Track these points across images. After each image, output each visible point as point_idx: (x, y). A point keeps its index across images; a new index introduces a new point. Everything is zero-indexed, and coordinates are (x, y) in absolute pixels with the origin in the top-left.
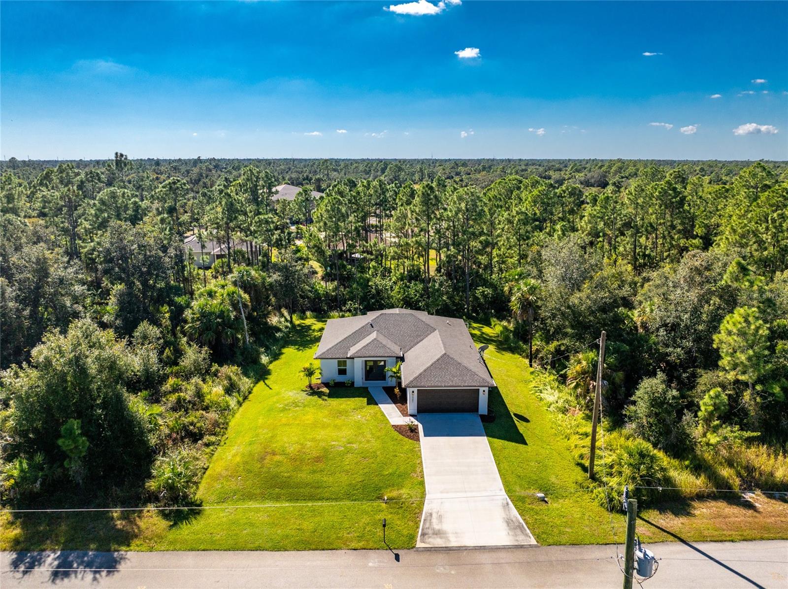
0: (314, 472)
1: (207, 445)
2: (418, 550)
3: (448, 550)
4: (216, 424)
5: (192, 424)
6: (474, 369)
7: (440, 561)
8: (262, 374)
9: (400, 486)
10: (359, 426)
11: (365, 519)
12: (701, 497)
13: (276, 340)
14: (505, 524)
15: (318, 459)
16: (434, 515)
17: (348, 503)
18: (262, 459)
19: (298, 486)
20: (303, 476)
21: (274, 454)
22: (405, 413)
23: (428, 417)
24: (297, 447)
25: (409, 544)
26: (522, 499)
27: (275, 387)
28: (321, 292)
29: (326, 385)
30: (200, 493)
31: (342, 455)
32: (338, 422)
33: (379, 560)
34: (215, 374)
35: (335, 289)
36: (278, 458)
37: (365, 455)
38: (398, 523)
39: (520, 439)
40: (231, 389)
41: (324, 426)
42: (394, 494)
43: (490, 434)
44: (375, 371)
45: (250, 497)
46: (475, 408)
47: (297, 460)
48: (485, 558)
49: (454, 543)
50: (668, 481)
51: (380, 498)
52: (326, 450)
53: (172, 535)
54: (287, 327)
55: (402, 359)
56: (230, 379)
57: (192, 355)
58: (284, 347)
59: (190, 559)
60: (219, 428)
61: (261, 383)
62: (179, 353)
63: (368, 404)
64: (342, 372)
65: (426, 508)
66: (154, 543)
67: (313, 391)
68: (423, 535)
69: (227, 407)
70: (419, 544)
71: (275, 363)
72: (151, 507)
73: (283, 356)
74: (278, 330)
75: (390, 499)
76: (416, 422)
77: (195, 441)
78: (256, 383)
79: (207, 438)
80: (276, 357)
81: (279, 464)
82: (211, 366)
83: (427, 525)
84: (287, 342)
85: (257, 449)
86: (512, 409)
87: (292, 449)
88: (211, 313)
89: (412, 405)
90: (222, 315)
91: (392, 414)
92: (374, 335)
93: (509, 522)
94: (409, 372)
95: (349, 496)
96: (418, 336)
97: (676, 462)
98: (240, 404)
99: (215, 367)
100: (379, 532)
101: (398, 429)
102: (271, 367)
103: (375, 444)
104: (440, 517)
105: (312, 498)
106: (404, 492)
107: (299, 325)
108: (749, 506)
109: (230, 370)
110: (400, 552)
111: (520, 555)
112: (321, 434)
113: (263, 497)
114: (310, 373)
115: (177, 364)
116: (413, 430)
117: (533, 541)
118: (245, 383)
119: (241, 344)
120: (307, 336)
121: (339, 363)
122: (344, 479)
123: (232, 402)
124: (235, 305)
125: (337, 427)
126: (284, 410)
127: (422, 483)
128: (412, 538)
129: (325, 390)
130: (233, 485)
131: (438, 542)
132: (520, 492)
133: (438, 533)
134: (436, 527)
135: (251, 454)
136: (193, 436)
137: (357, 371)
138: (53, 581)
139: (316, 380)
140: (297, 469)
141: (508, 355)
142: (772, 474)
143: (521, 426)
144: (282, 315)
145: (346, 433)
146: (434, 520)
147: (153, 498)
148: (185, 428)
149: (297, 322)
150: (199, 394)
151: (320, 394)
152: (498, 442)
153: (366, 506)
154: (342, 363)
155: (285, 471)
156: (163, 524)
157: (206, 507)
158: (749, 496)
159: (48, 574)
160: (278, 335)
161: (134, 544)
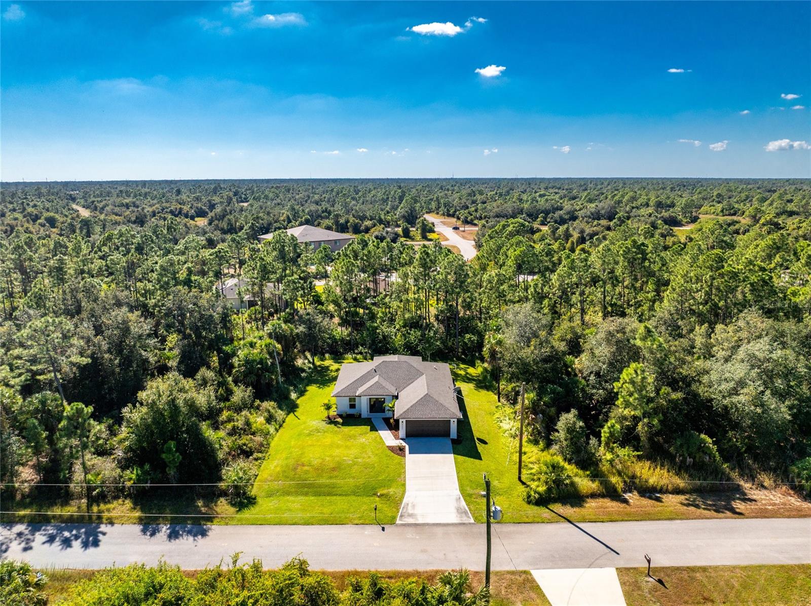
0: (331, 478)
1: (256, 459)
2: (397, 525)
3: (416, 525)
4: (261, 445)
5: (245, 445)
6: (447, 405)
7: (410, 533)
8: (292, 407)
9: (389, 487)
10: (363, 447)
11: (364, 507)
12: (593, 496)
13: (302, 379)
14: (456, 511)
15: (334, 469)
16: (410, 505)
17: (354, 498)
18: (295, 469)
19: (320, 486)
20: (323, 481)
21: (303, 465)
22: (397, 437)
23: (413, 440)
24: (320, 461)
25: (392, 522)
26: (470, 496)
27: (302, 418)
28: (338, 337)
29: (340, 416)
30: (253, 492)
31: (350, 466)
32: (348, 443)
33: (373, 531)
34: (258, 408)
35: (349, 335)
36: (306, 468)
37: (366, 466)
38: (386, 509)
39: (478, 456)
40: (270, 419)
41: (338, 447)
42: (385, 492)
43: (456, 452)
44: (377, 405)
45: (288, 493)
46: (447, 434)
47: (320, 470)
48: (439, 530)
49: (420, 521)
50: (573, 484)
51: (375, 494)
52: (339, 463)
53: (238, 516)
54: (310, 368)
55: (397, 397)
56: (269, 412)
57: (240, 394)
58: (308, 385)
59: (252, 529)
60: (263, 448)
61: (292, 414)
62: (230, 392)
63: (371, 431)
64: (352, 406)
65: (405, 501)
66: (227, 521)
67: (331, 421)
68: (401, 516)
69: (268, 433)
70: (398, 522)
71: (301, 398)
72: (222, 499)
73: (307, 393)
74: (303, 371)
75: (382, 495)
76: (404, 444)
77: (248, 457)
78: (288, 414)
79: (255, 455)
80: (302, 393)
81: (307, 472)
82: (254, 401)
83: (405, 510)
84: (310, 381)
85: (291, 462)
86: (476, 434)
87: (316, 462)
88: (254, 361)
89: (402, 432)
90: (261, 362)
91: (388, 438)
92: (376, 379)
93: (458, 509)
94: (400, 408)
95: (354, 493)
96: (410, 379)
97: (580, 472)
98: (277, 430)
99: (257, 402)
100: (373, 515)
101: (391, 449)
102: (298, 402)
103: (374, 459)
104: (414, 506)
105: (329, 494)
106: (391, 491)
107: (319, 366)
108: (625, 501)
109: (268, 405)
110: (385, 526)
111: (462, 528)
112: (336, 452)
113: (297, 494)
114: (328, 407)
115: (228, 400)
116: (401, 449)
117: (472, 521)
118: (280, 414)
119: (274, 383)
120: (327, 375)
121: (350, 400)
122: (351, 481)
123: (272, 430)
124: (271, 354)
125: (348, 447)
126: (309, 435)
127: (404, 485)
128: (394, 518)
129: (340, 420)
130: (275, 485)
131: (410, 521)
132: (469, 490)
133: (411, 515)
134: (410, 511)
135: (287, 465)
136: (247, 454)
137: (363, 406)
138: (170, 541)
139: (333, 412)
140: (319, 476)
141: (484, 392)
142: (646, 481)
143: (480, 447)
144: (306, 358)
145: (354, 451)
146: (410, 508)
147: (224, 493)
148: (240, 447)
149: (318, 363)
150: (248, 423)
151: (336, 423)
152: (460, 458)
153: (366, 499)
154: (352, 399)
155: (311, 478)
156: (232, 510)
157: (259, 500)
158: (627, 496)
159: (165, 537)
160: (303, 375)
161: (215, 521)
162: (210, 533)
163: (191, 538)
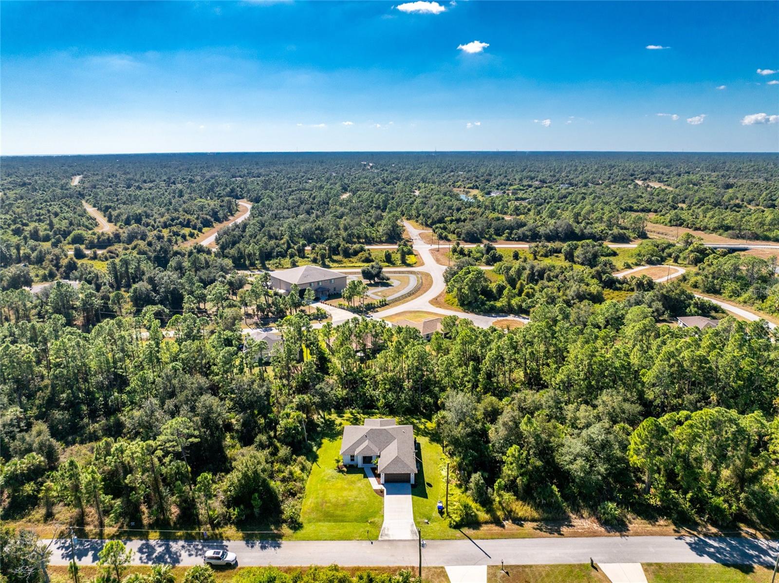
0: (342, 511)
1: (299, 498)
2: (379, 541)
3: (389, 540)
4: (301, 489)
5: (292, 489)
6: (409, 464)
7: (386, 546)
8: (314, 458)
9: (375, 517)
10: (360, 489)
11: (362, 530)
12: (486, 523)
13: (318, 433)
14: (410, 532)
15: (344, 505)
16: (386, 528)
17: (356, 523)
18: (322, 505)
19: (337, 516)
20: (338, 512)
21: (326, 503)
22: (379, 483)
23: (390, 485)
24: (336, 500)
25: (376, 539)
26: (419, 523)
27: (322, 466)
29: (345, 466)
30: (301, 520)
31: (353, 503)
32: (351, 487)
33: (366, 544)
34: (295, 460)
36: (328, 504)
37: (362, 503)
38: (373, 530)
39: (426, 496)
40: (303, 469)
41: (345, 489)
42: (373, 520)
43: (412, 494)
44: (367, 460)
45: (320, 521)
46: (408, 481)
47: (336, 506)
48: (401, 544)
49: (391, 538)
50: (476, 515)
51: (367, 521)
52: (347, 501)
53: (295, 535)
55: (379, 456)
56: (302, 464)
57: (284, 451)
58: (322, 438)
59: (304, 543)
61: (315, 463)
62: (277, 450)
63: (364, 477)
64: (352, 460)
65: (383, 526)
66: (290, 538)
67: (340, 470)
68: (381, 535)
69: (303, 480)
70: (380, 539)
71: (320, 450)
72: (284, 525)
73: (323, 445)
74: (318, 426)
75: (371, 522)
76: (383, 488)
77: (294, 497)
78: (312, 464)
79: (299, 495)
80: (319, 445)
81: (329, 507)
82: (292, 456)
83: (383, 532)
84: (324, 435)
85: (319, 500)
86: (427, 480)
87: (334, 500)
88: (290, 428)
89: (382, 480)
90: (295, 428)
91: (375, 483)
92: (366, 443)
93: (412, 531)
94: (382, 464)
95: (356, 521)
96: (387, 442)
97: (481, 508)
98: (308, 476)
99: (294, 457)
100: (366, 534)
101: (376, 491)
102: (318, 453)
103: (366, 499)
104: (388, 529)
105: (342, 521)
106: (376, 519)
108: (503, 526)
109: (302, 458)
110: (373, 541)
111: (413, 543)
112: (345, 493)
113: (324, 521)
114: (338, 461)
115: (277, 455)
116: (382, 492)
117: (418, 538)
118: (308, 464)
119: (302, 440)
121: (351, 456)
122: (354, 513)
123: (305, 477)
124: (300, 422)
125: (351, 490)
126: (327, 481)
127: (383, 516)
128: (378, 536)
129: (345, 469)
130: (312, 516)
131: (386, 538)
132: (419, 520)
133: (386, 535)
134: (386, 532)
135: (317, 503)
136: (293, 495)
137: (359, 461)
138: (262, 550)
139: (341, 464)
140: (336, 509)
142: (517, 514)
143: (428, 489)
145: (355, 493)
146: (386, 530)
147: (285, 521)
148: (289, 491)
150: (291, 473)
151: (342, 472)
152: (416, 498)
153: (362, 525)
155: (331, 510)
156: (291, 532)
157: (304, 525)
158: (505, 523)
159: (259, 548)
160: (319, 429)
161: (284, 538)
162: (282, 545)
163: (273, 549)
